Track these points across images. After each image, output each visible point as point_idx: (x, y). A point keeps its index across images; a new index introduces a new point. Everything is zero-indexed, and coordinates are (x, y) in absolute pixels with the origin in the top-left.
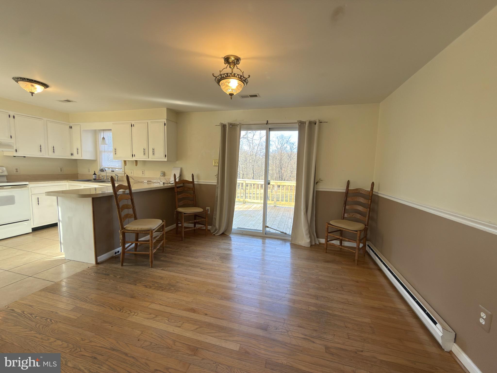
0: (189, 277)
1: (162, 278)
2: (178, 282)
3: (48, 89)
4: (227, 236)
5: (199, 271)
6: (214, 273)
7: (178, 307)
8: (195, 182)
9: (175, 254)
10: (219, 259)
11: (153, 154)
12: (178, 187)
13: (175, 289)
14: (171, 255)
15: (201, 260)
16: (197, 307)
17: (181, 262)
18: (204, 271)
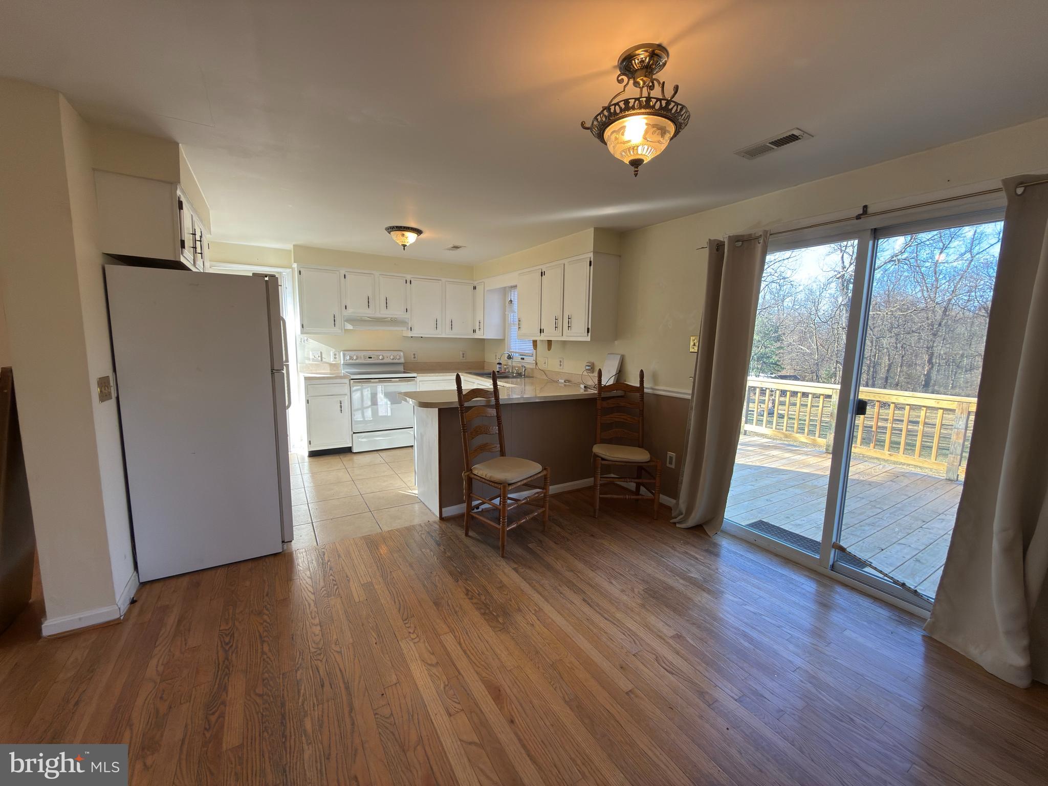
0: (547, 608)
1: (502, 587)
2: (519, 610)
3: (422, 236)
4: (706, 537)
5: (575, 602)
6: (603, 623)
7: (479, 667)
8: (647, 388)
9: (558, 544)
10: (642, 593)
11: (569, 327)
12: (604, 399)
13: (504, 624)
14: (552, 544)
15: (600, 579)
16: (508, 691)
17: (558, 565)
18: (586, 609)
